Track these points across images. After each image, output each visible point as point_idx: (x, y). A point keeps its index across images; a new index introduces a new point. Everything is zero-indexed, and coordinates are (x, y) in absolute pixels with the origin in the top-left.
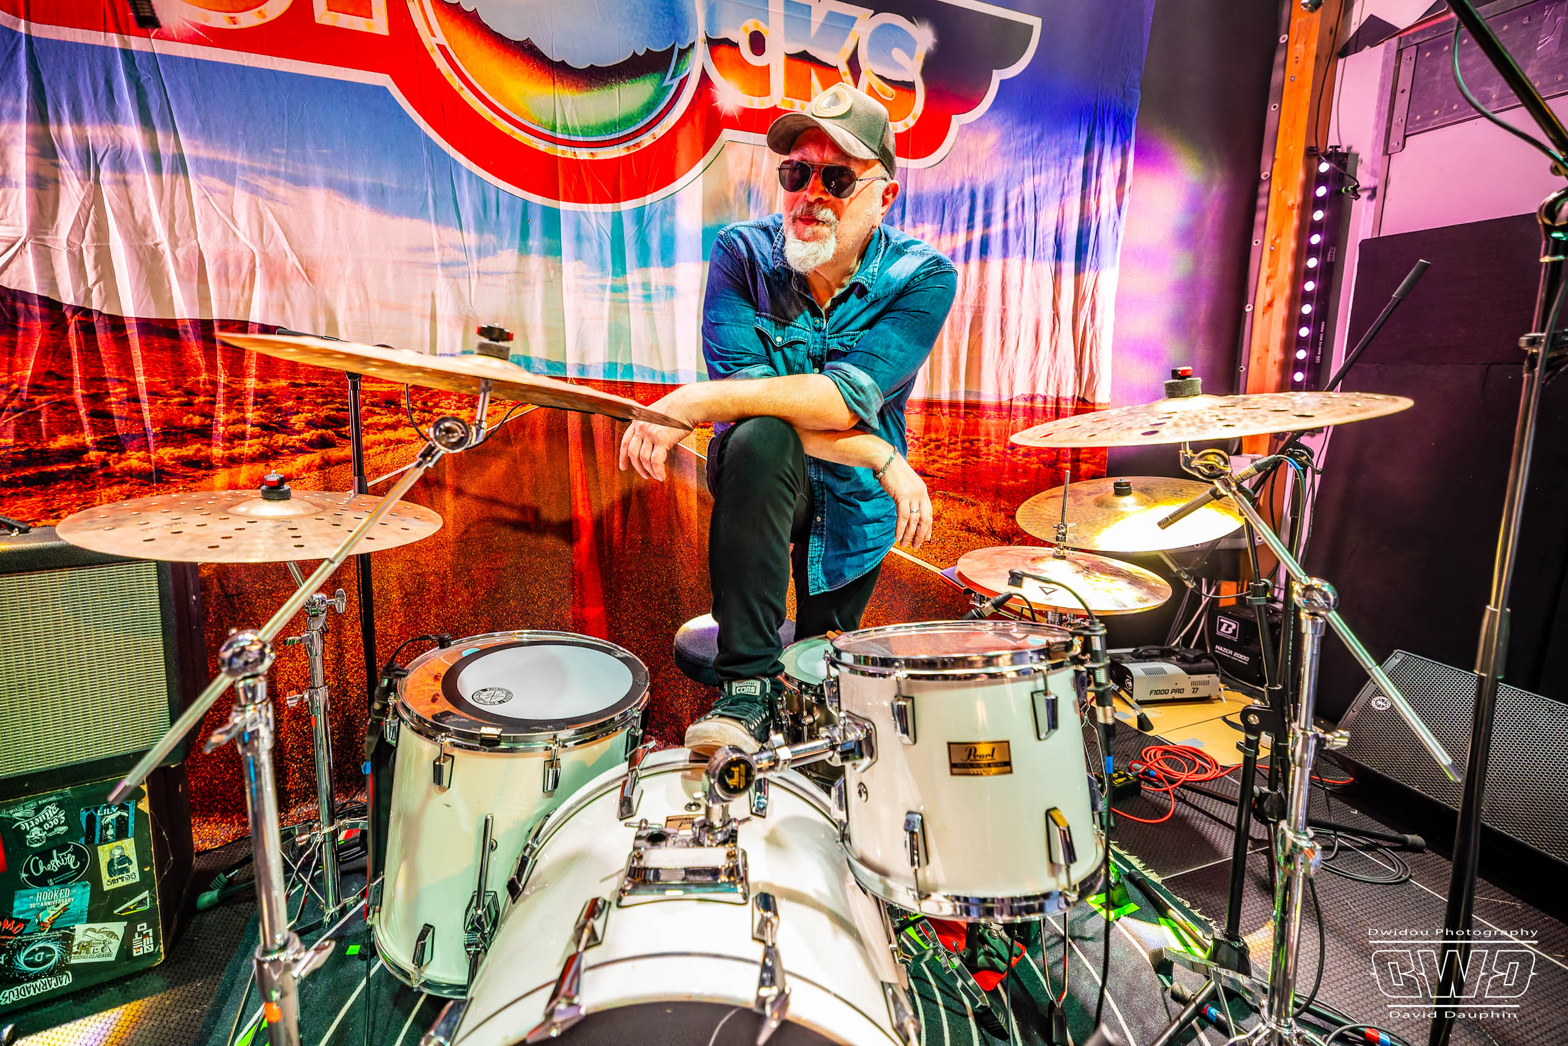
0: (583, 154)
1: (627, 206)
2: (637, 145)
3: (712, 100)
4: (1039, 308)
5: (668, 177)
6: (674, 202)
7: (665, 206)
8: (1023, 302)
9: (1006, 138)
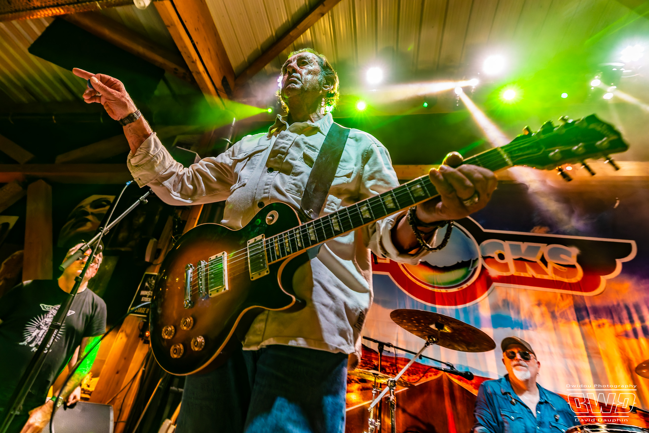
0: (443, 291)
1: (460, 307)
2: (461, 288)
3: (488, 273)
5: (474, 297)
6: (478, 307)
7: (474, 307)
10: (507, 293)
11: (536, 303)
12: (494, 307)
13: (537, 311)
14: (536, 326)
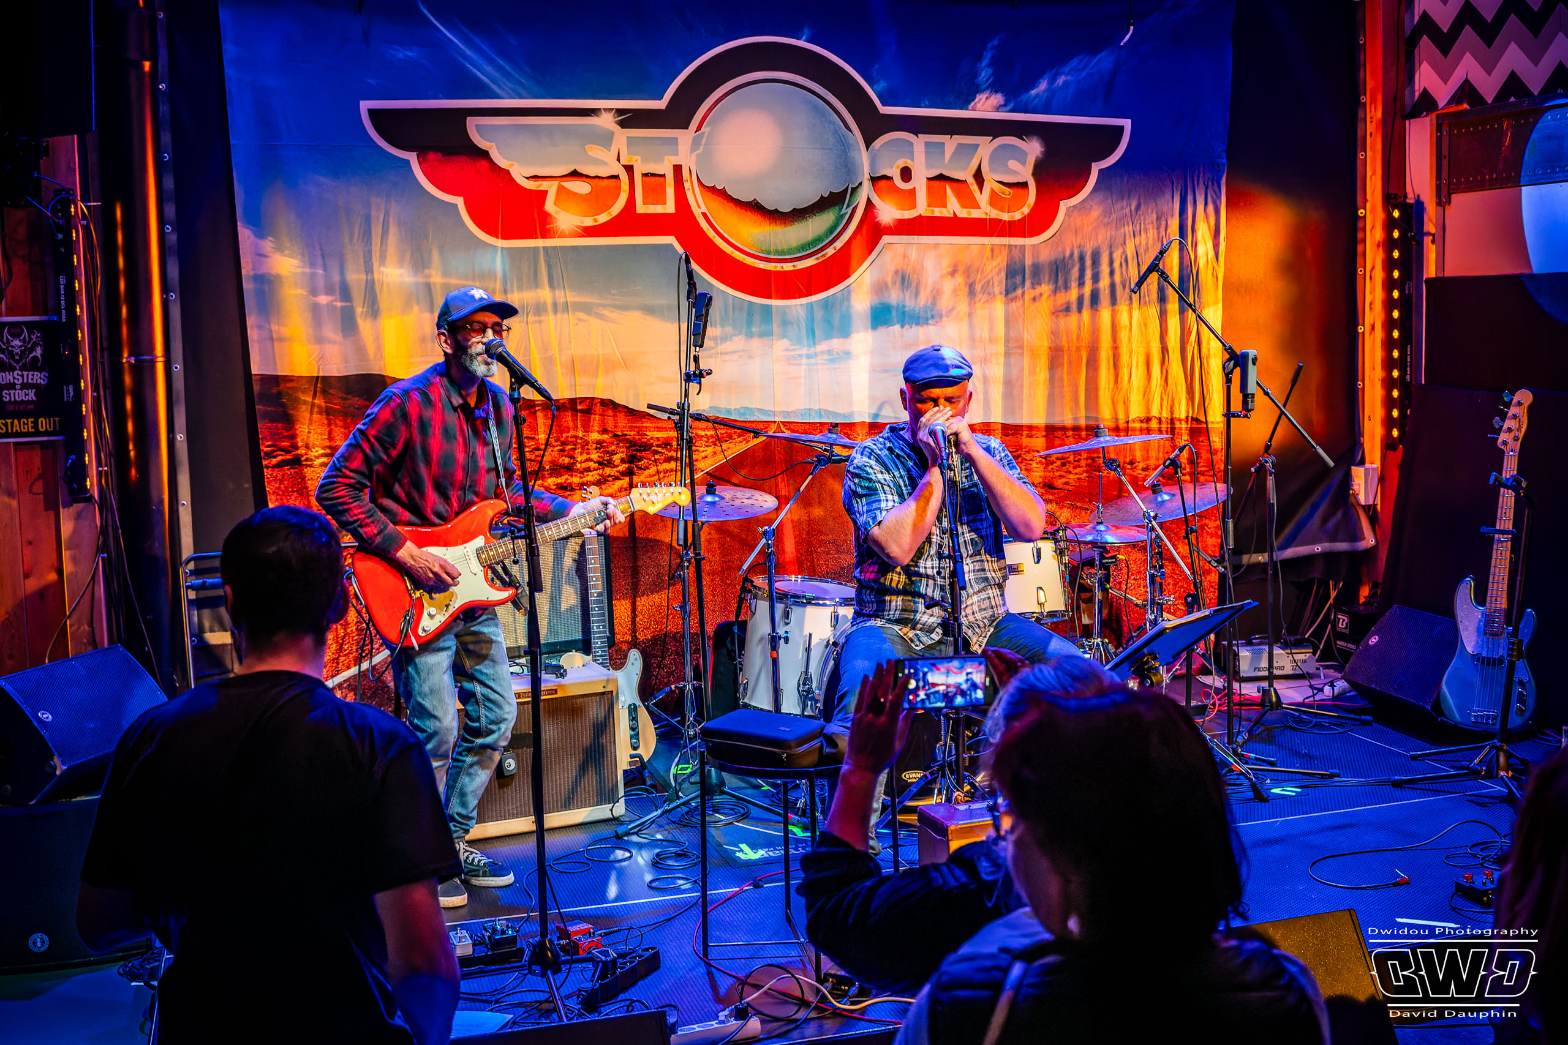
4: (1148, 343)
6: (849, 292)
7: (843, 294)
8: (1133, 340)
9: (1107, 213)
10: (905, 256)
11: (950, 269)
12: (880, 288)
13: (948, 285)
14: (941, 317)
